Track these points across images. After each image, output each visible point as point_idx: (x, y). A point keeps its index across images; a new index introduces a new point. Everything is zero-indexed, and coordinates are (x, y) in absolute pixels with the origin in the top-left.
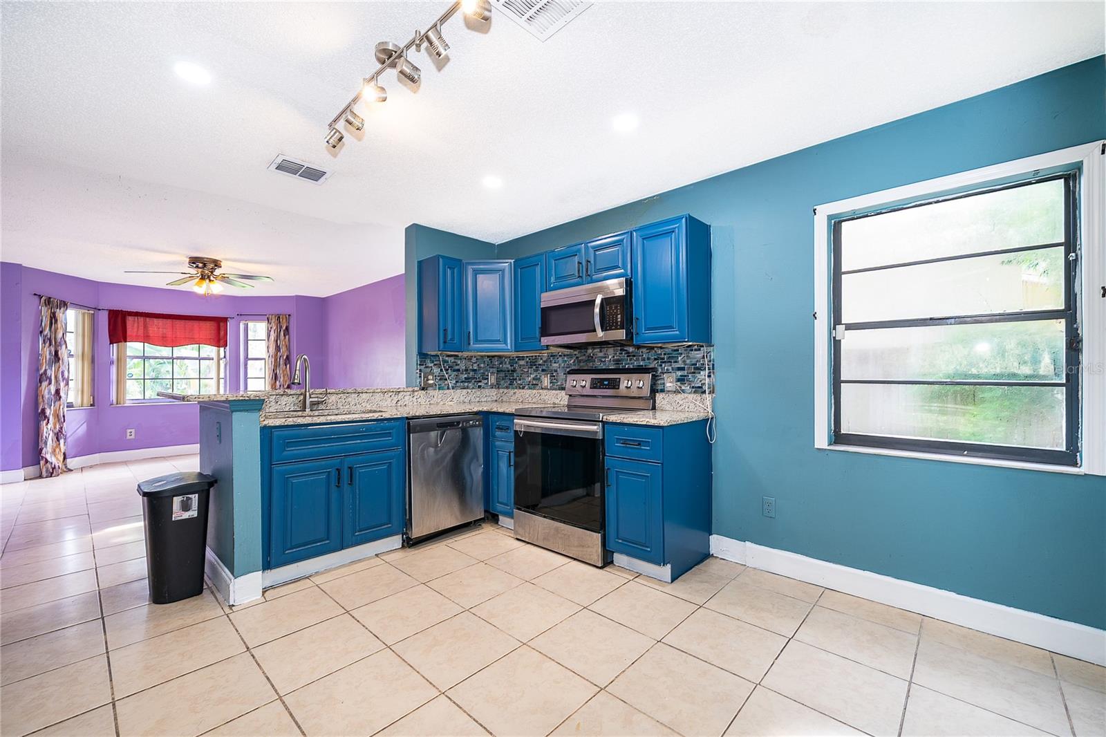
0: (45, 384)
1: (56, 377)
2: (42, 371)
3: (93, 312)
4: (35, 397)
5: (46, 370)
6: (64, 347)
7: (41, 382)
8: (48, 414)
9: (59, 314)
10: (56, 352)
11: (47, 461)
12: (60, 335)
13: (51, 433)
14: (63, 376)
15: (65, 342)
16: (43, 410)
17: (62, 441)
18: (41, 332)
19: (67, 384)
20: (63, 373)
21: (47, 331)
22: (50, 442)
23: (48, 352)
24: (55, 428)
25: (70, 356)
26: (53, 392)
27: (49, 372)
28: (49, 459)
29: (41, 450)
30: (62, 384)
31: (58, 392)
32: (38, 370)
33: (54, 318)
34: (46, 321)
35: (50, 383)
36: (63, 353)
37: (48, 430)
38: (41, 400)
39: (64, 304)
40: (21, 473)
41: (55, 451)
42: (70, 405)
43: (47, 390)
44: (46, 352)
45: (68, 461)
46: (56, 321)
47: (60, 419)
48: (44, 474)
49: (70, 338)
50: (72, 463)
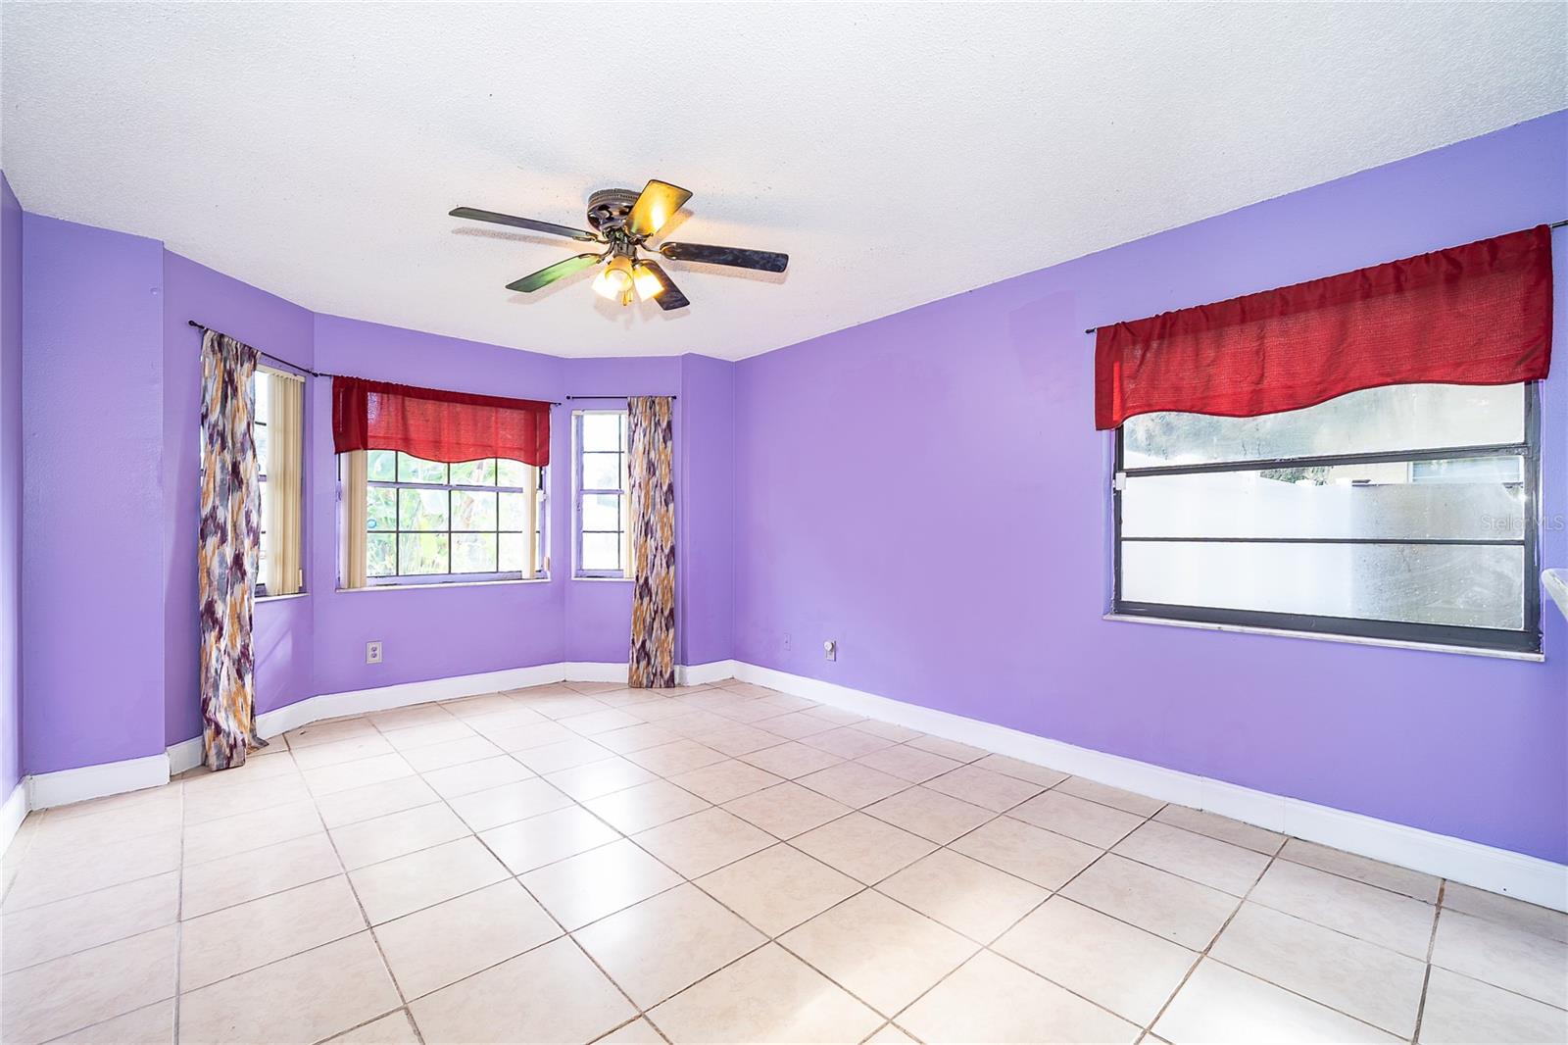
0: (212, 541)
1: (235, 526)
2: (206, 511)
3: (302, 379)
4: (192, 572)
5: (214, 508)
6: (250, 454)
7: (204, 537)
8: (219, 614)
9: (241, 374)
10: (235, 466)
11: (218, 730)
12: (241, 427)
13: (226, 660)
14: (248, 522)
15: (252, 442)
16: (210, 606)
17: (248, 678)
18: (204, 417)
19: (256, 542)
20: (248, 515)
21: (214, 417)
22: (223, 682)
23: (218, 466)
24: (234, 646)
25: (263, 478)
26: (229, 560)
27: (221, 514)
28: (224, 725)
29: (206, 702)
30: (247, 542)
31: (238, 560)
32: (198, 508)
33: (229, 383)
34: (214, 389)
35: (223, 540)
36: (248, 468)
37: (218, 653)
38: (205, 581)
39: (249, 355)
40: (159, 766)
41: (234, 704)
42: (261, 591)
43: (216, 556)
44: (212, 462)
45: (258, 719)
46: (235, 390)
47: (244, 624)
48: (213, 761)
49: (260, 434)
50: (270, 724)
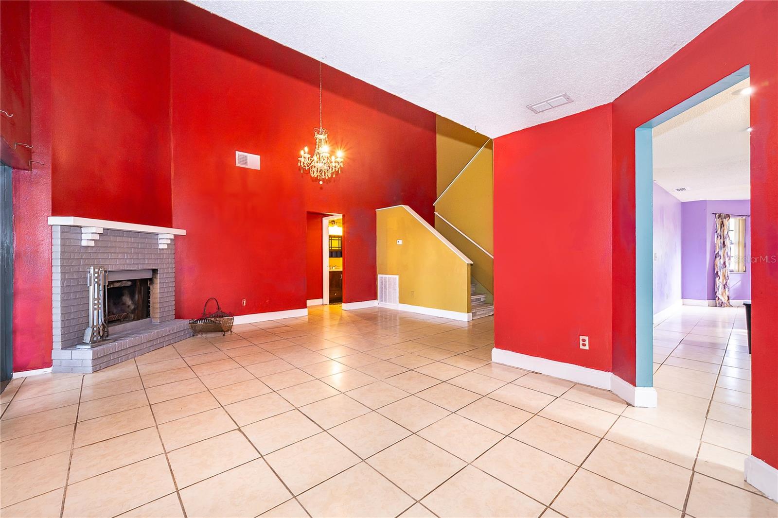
0: (718, 258)
1: (724, 255)
2: (716, 252)
3: (745, 218)
4: (713, 266)
5: (718, 252)
6: (728, 239)
7: (716, 258)
8: (719, 274)
9: (725, 221)
10: (724, 242)
11: (719, 299)
12: (725, 233)
13: (721, 284)
14: (727, 254)
15: (729, 236)
16: (717, 272)
17: (727, 289)
18: (716, 232)
19: (730, 259)
20: (727, 253)
21: (719, 231)
22: (720, 289)
23: (719, 243)
24: (723, 282)
25: (732, 243)
26: (722, 263)
27: (720, 253)
28: (720, 298)
29: (716, 292)
30: (727, 259)
31: (724, 263)
32: (715, 252)
33: (722, 223)
34: (718, 226)
35: (720, 259)
36: (727, 242)
37: (719, 282)
38: (716, 267)
39: (728, 216)
40: (706, 302)
41: (723, 294)
42: (732, 271)
43: (719, 262)
44: (719, 242)
45: (730, 301)
46: (724, 226)
47: (726, 278)
48: (718, 305)
49: (731, 234)
50: (732, 302)
